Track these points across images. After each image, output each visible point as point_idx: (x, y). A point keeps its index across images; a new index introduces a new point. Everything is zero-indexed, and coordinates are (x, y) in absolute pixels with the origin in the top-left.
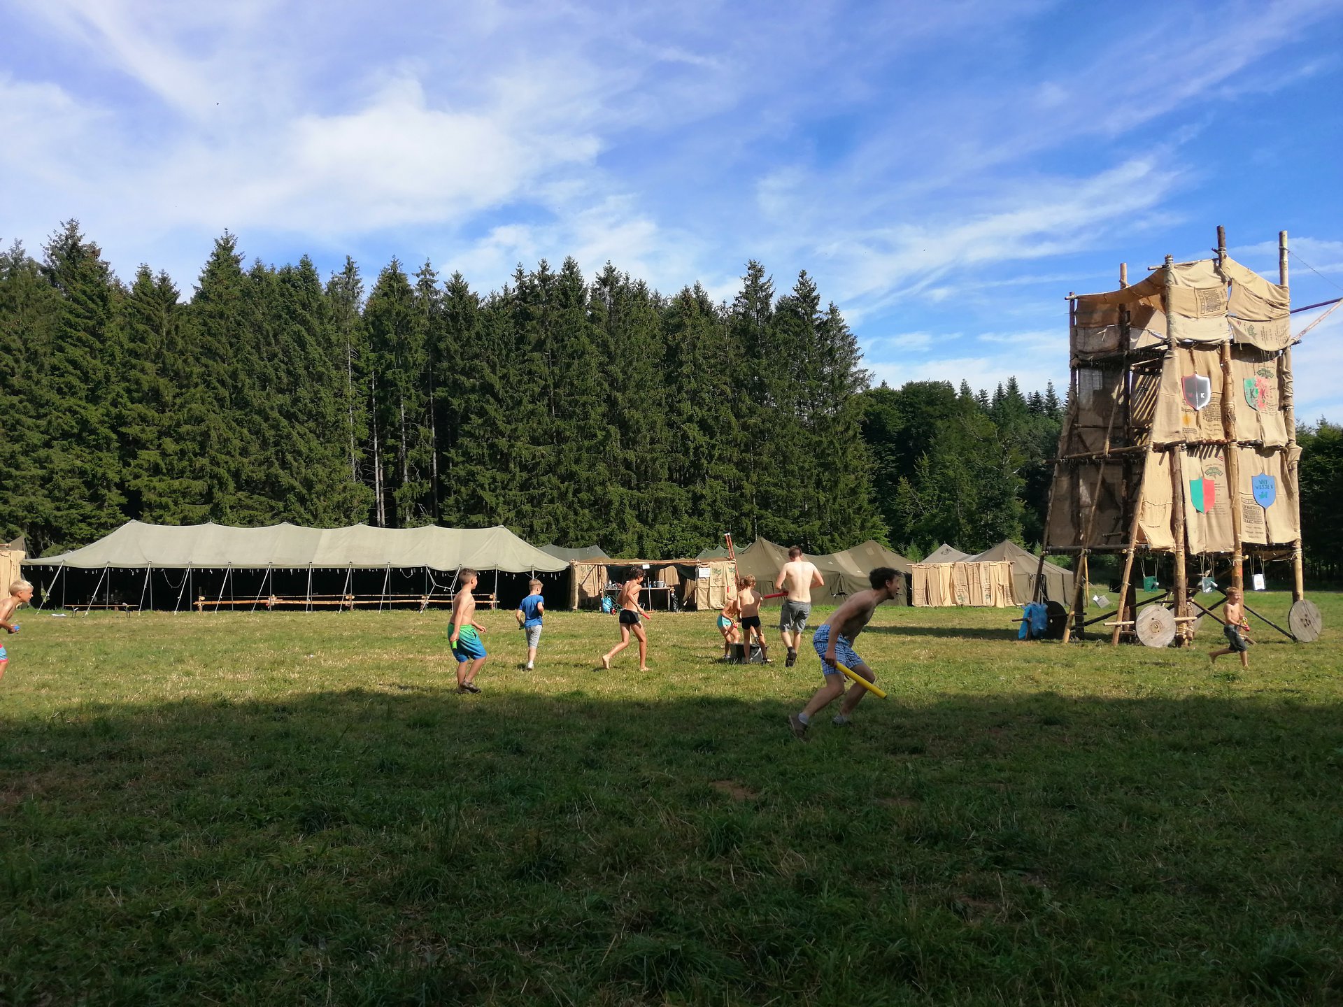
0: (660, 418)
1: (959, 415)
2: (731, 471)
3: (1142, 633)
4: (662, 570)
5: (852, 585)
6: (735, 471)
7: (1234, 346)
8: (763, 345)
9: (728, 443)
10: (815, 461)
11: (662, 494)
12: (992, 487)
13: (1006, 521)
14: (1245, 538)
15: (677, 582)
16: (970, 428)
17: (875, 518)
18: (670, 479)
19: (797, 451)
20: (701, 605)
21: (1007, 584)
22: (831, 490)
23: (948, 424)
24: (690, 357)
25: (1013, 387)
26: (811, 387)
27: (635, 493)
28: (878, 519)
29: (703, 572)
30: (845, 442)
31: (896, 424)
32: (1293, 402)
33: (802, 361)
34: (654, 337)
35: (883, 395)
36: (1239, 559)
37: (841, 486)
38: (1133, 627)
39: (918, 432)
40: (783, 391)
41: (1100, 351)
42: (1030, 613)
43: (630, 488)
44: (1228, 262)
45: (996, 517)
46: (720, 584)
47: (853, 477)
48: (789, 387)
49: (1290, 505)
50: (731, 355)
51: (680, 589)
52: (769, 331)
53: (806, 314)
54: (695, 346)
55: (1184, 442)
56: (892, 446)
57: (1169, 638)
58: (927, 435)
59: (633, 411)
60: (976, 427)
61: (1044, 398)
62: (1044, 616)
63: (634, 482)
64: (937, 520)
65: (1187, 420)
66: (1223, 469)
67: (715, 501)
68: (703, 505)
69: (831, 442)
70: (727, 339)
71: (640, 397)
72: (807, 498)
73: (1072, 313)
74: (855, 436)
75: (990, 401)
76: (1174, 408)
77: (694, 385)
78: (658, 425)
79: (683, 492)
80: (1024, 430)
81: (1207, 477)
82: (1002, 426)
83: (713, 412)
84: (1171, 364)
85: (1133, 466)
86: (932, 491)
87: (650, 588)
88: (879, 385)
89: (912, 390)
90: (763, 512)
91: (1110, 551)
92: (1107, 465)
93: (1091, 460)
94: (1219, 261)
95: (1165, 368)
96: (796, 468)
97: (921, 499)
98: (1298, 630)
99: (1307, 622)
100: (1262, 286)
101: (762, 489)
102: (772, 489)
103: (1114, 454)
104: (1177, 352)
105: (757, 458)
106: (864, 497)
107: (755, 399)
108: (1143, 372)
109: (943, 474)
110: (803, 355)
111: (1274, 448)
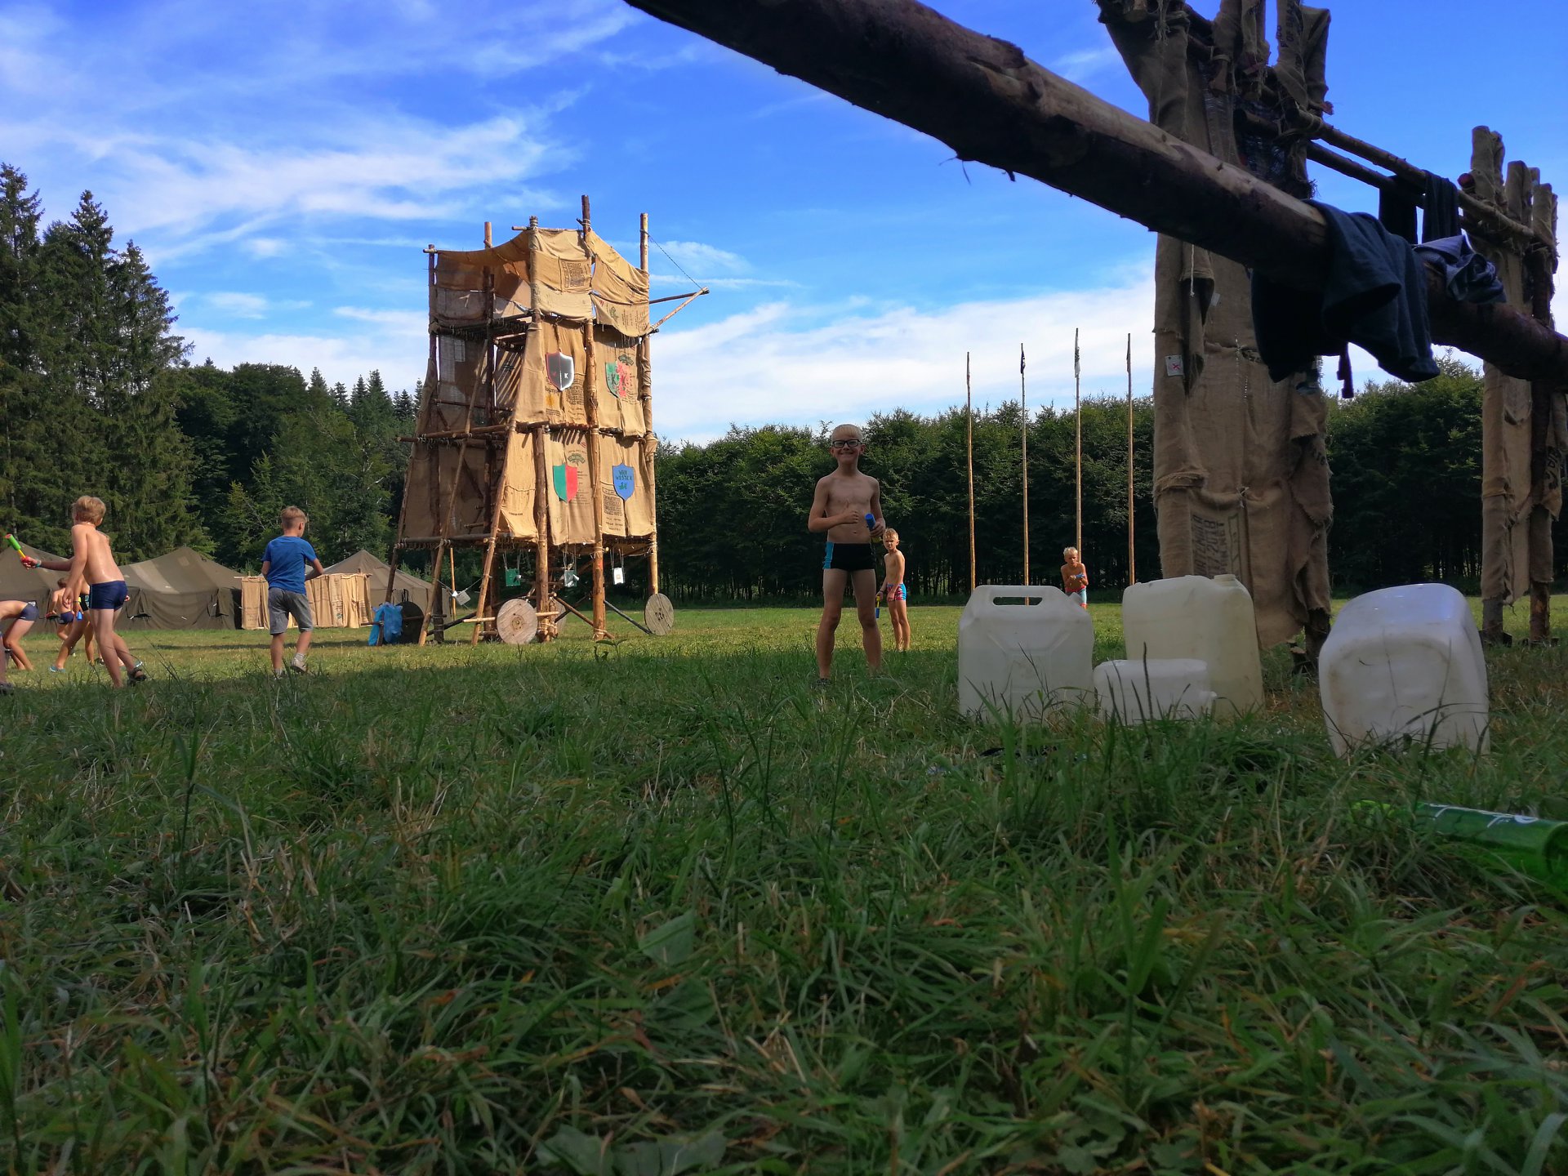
1: (309, 408)
3: (504, 630)
5: (159, 605)
7: (597, 326)
8: (25, 286)
10: (108, 452)
12: (351, 499)
13: (367, 539)
14: (606, 529)
16: (323, 425)
17: (195, 531)
19: (79, 436)
21: (362, 600)
22: (132, 491)
23: (295, 420)
25: (376, 382)
26: (100, 352)
28: (200, 532)
30: (152, 430)
31: (226, 414)
32: (654, 393)
33: (87, 315)
35: (207, 374)
36: (600, 551)
37: (147, 487)
38: (494, 623)
39: (255, 428)
40: (57, 353)
41: (462, 318)
42: (382, 616)
44: (592, 236)
45: (355, 534)
47: (164, 476)
48: (68, 348)
49: (648, 498)
52: (34, 267)
53: (92, 251)
55: (546, 423)
56: (221, 442)
57: (531, 634)
58: (267, 432)
60: (331, 427)
61: (413, 401)
62: (398, 618)
65: (550, 401)
66: (585, 456)
69: (132, 428)
73: (432, 270)
74: (166, 422)
75: (349, 398)
76: (538, 386)
80: (389, 434)
81: (570, 464)
82: (362, 427)
84: (535, 337)
85: (495, 452)
86: (274, 503)
88: (202, 363)
89: (247, 373)
90: (27, 518)
91: (472, 541)
92: (469, 446)
93: (451, 439)
94: (583, 233)
95: (529, 340)
96: (78, 460)
97: (259, 512)
98: (652, 623)
99: (660, 616)
100: (624, 268)
101: (25, 486)
102: (41, 487)
103: (476, 435)
104: (541, 325)
105: (16, 442)
106: (180, 503)
107: (13, 361)
108: (508, 348)
109: (288, 481)
110: (88, 307)
111: (633, 438)
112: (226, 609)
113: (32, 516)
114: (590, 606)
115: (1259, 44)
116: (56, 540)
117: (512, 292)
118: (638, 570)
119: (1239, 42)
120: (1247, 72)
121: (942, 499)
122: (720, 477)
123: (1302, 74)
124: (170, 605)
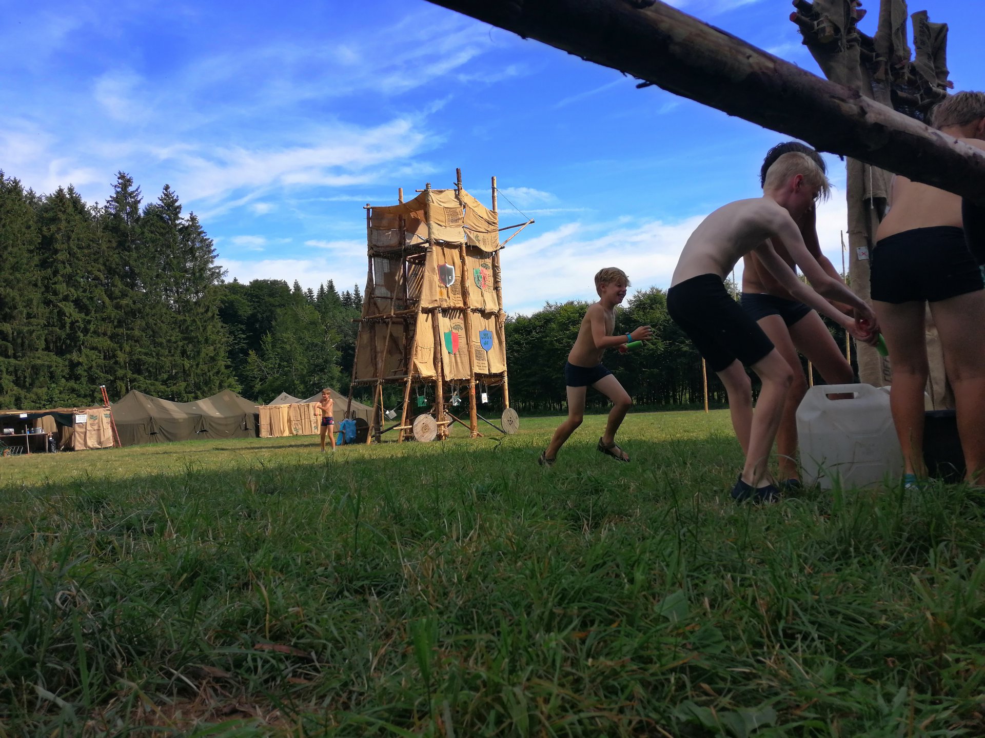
0: (36, 296)
1: (293, 304)
2: (106, 343)
3: (417, 433)
4: (39, 419)
5: (213, 424)
6: (109, 342)
7: (468, 247)
8: (133, 241)
9: (103, 319)
10: (181, 336)
11: (39, 362)
12: (318, 357)
13: (329, 381)
14: (477, 370)
15: (55, 430)
16: (301, 314)
17: (230, 380)
18: (47, 349)
19: (164, 326)
20: (78, 446)
22: (194, 358)
23: (285, 311)
24: (65, 246)
25: (331, 287)
26: (176, 278)
27: (12, 361)
28: (232, 380)
29: (80, 418)
30: (205, 321)
31: (245, 310)
32: (503, 285)
33: (168, 256)
34: (29, 227)
35: (235, 287)
36: (473, 383)
37: (203, 355)
38: (411, 430)
39: (262, 317)
40: (151, 279)
41: (387, 246)
42: (344, 427)
43: (7, 356)
44: (463, 192)
45: (321, 378)
46: (96, 427)
47: (212, 348)
48: (157, 276)
49: (501, 349)
50: (104, 247)
51: (58, 436)
52: (138, 230)
53: (170, 219)
54: (69, 238)
55: (440, 307)
56: (243, 327)
57: (433, 436)
58: (269, 319)
59: (8, 290)
60: (306, 314)
61: (353, 296)
62: (354, 428)
63: (11, 352)
64: (279, 383)
65: (441, 293)
66: (463, 326)
67: (91, 368)
68: (80, 371)
69: (194, 321)
70: (99, 233)
71: (16, 278)
72: (174, 366)
73: (369, 219)
74: (213, 317)
75: (315, 297)
76: (434, 284)
77: (69, 270)
78: (35, 303)
79: (59, 360)
80: (339, 317)
81: (454, 331)
82: (324, 314)
83: (88, 294)
84: (431, 255)
85: (409, 325)
86: (274, 361)
87: (28, 434)
88: (231, 281)
89: (257, 285)
90: (135, 376)
91: (397, 380)
92: (393, 323)
93: (383, 319)
94: (458, 191)
95: (428, 258)
96: (164, 341)
97: (265, 367)
98: (506, 427)
99: (511, 422)
100: (483, 210)
101: (134, 358)
102: (143, 357)
103: (397, 316)
104: (434, 248)
105: (129, 332)
106: (221, 363)
107: (127, 285)
108: (414, 263)
109: (282, 348)
110: (169, 252)
111: (491, 314)
112: (251, 426)
113: (139, 374)
114: (468, 416)
115: (904, 49)
116: (152, 388)
117: (416, 229)
118: (496, 393)
119: (891, 49)
120: (897, 67)
121: (683, 342)
122: (540, 335)
123: (932, 65)
124: (219, 424)
